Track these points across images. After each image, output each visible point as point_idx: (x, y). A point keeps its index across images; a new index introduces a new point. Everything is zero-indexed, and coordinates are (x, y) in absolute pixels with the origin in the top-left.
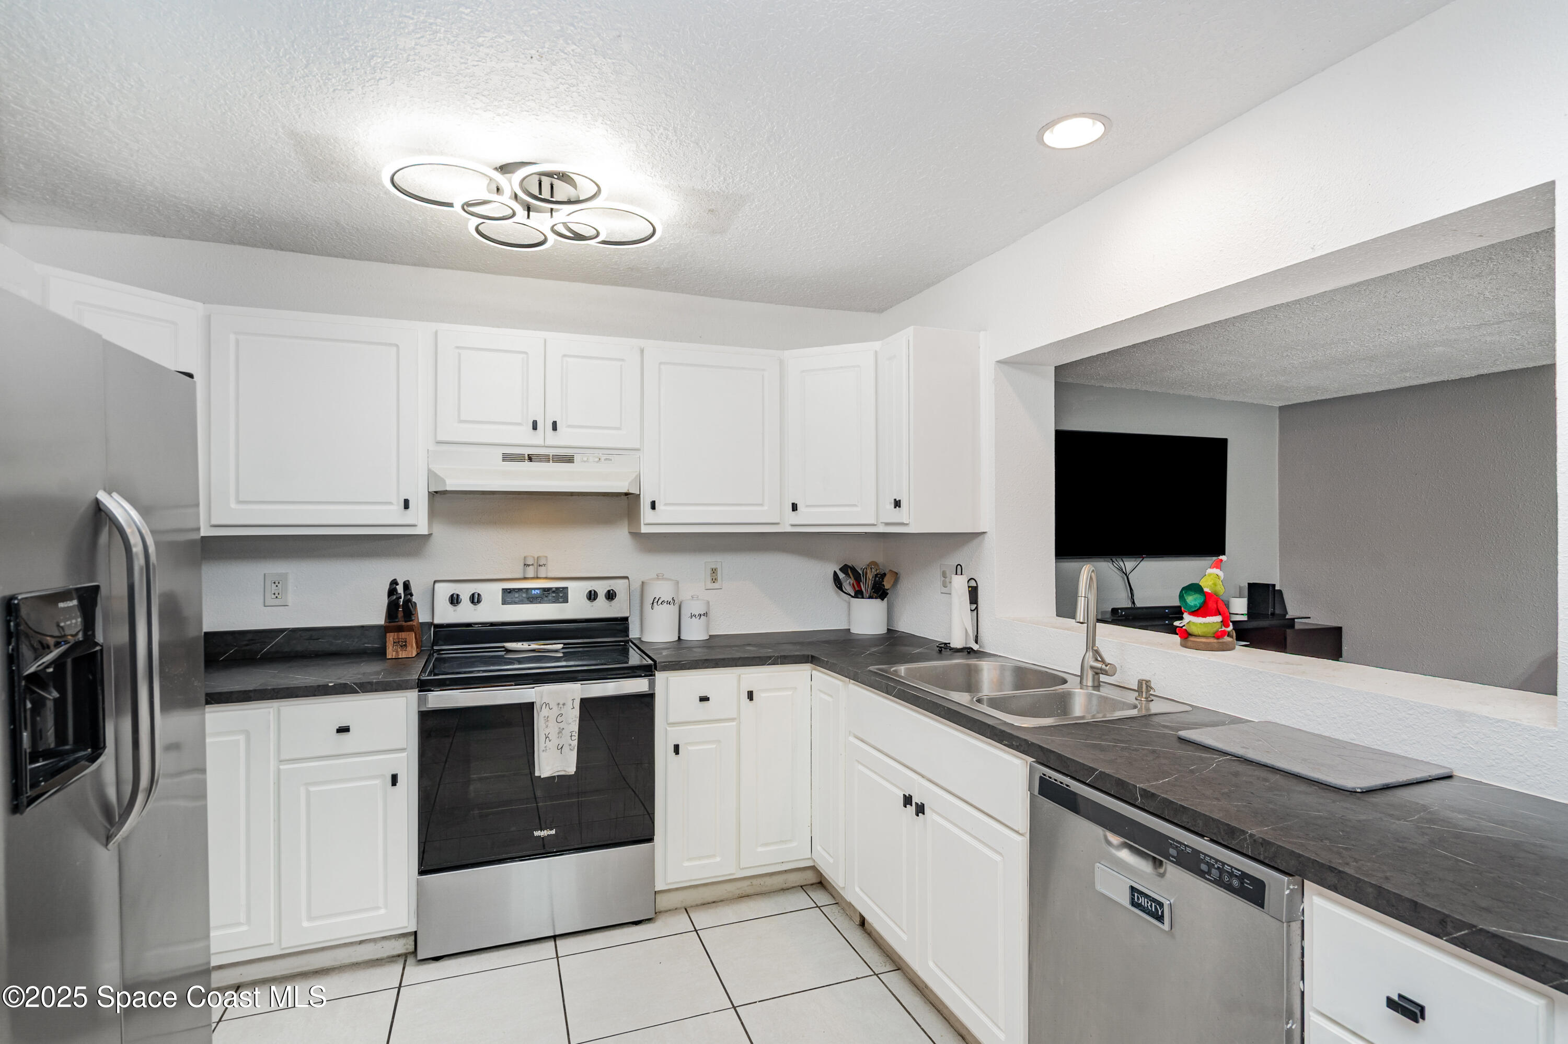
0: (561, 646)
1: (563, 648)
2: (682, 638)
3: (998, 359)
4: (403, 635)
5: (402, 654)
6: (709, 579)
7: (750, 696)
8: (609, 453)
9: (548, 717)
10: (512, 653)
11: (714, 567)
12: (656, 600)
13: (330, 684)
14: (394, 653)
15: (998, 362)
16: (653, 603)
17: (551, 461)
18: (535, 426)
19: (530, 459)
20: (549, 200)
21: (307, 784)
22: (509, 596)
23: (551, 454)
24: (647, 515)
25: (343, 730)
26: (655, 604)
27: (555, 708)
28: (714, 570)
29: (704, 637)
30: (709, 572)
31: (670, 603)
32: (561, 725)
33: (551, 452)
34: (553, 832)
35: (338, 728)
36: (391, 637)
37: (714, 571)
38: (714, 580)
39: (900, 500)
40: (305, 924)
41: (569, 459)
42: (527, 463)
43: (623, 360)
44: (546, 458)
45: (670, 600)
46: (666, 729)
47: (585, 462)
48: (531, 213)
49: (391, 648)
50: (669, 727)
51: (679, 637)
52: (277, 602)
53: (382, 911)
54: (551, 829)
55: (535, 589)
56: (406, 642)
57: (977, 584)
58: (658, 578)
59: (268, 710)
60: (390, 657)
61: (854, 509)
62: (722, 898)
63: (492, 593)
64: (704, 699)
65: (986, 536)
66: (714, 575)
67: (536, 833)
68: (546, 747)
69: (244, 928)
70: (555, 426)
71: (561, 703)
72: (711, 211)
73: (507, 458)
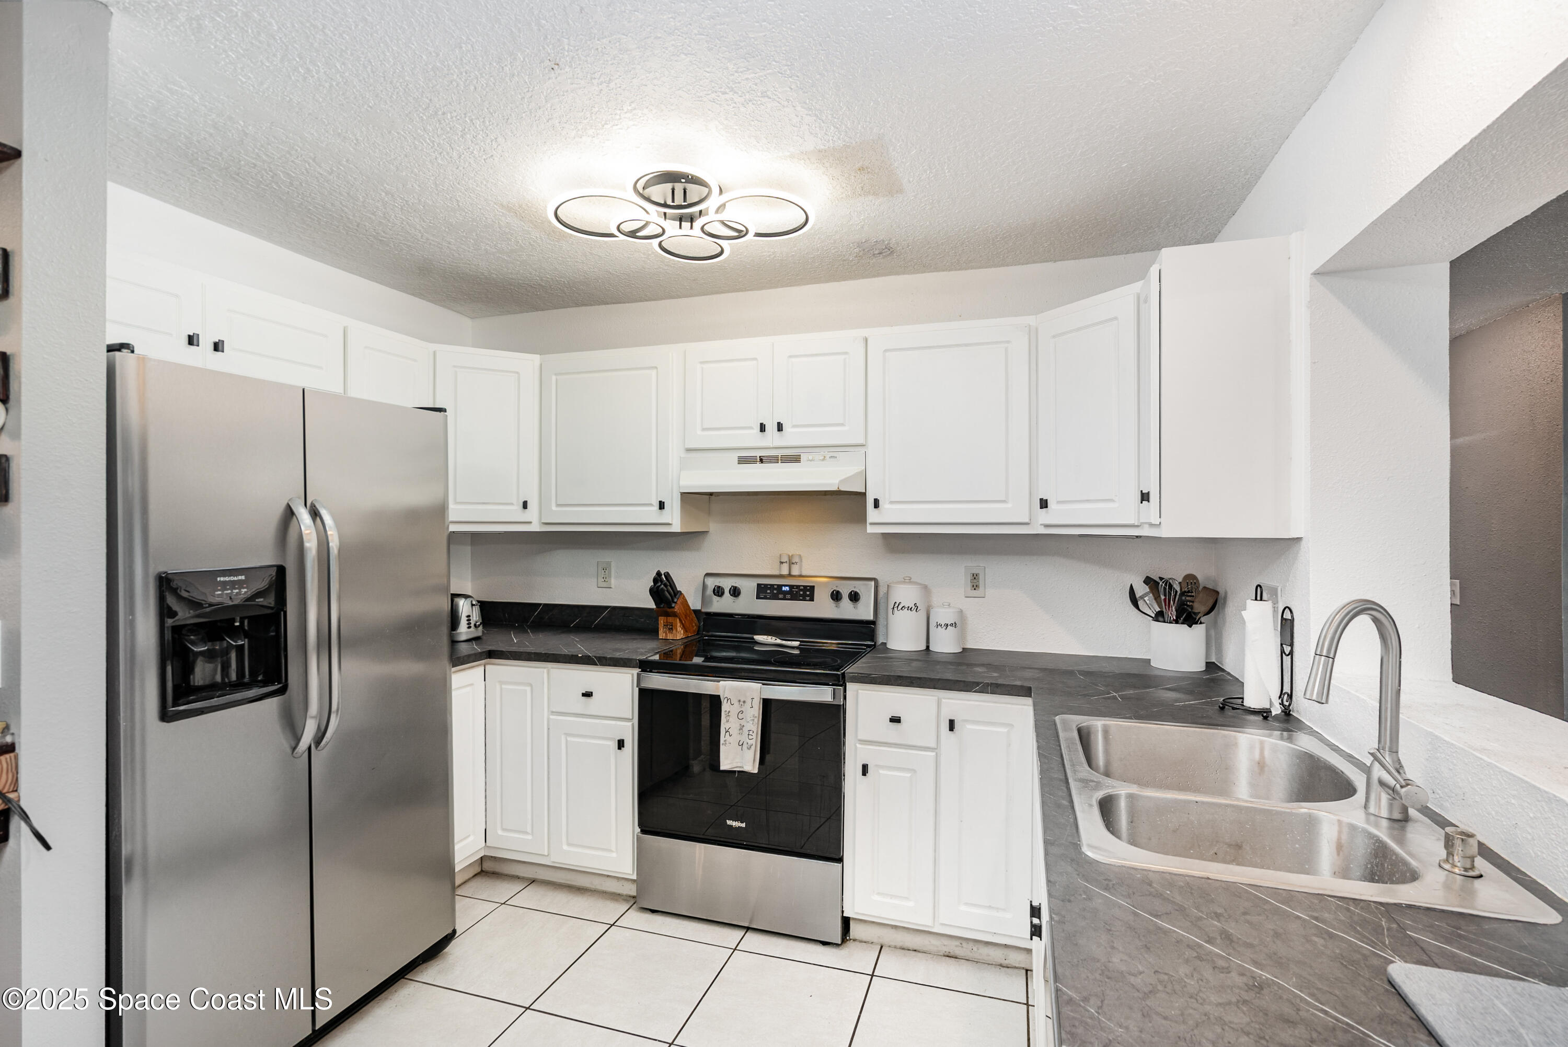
0: (799, 643)
1: (800, 645)
2: (931, 649)
3: (1316, 266)
4: (670, 619)
5: (670, 637)
6: (970, 585)
7: (952, 725)
8: (834, 450)
9: (729, 712)
10: (759, 645)
11: (975, 571)
12: (896, 605)
13: (580, 655)
14: (664, 635)
15: (1317, 274)
16: (893, 608)
17: (780, 462)
18: (763, 428)
19: (761, 461)
20: (681, 205)
21: (567, 734)
22: (764, 592)
23: (780, 455)
24: (872, 515)
25: (588, 695)
26: (895, 609)
27: (736, 704)
28: (975, 575)
29: (958, 650)
30: (969, 577)
31: (911, 609)
32: (743, 722)
33: (779, 453)
34: (743, 825)
35: (584, 692)
36: (662, 620)
37: (975, 577)
38: (975, 587)
39: (1148, 493)
40: (565, 847)
41: (796, 459)
42: (759, 465)
43: (846, 353)
44: (774, 460)
45: (912, 605)
46: (856, 746)
47: (811, 461)
48: (683, 223)
49: (662, 629)
50: (859, 744)
51: (928, 647)
52: (605, 585)
53: (614, 855)
54: (742, 822)
55: (785, 586)
56: (672, 626)
57: (1292, 616)
58: (904, 582)
59: (542, 670)
60: (661, 638)
61: (1111, 505)
62: (925, 949)
63: (749, 587)
64: (895, 720)
65: (1303, 543)
66: (975, 581)
67: (729, 822)
68: (725, 741)
69: (530, 837)
70: (780, 427)
71: (742, 700)
72: (861, 169)
73: (743, 461)
